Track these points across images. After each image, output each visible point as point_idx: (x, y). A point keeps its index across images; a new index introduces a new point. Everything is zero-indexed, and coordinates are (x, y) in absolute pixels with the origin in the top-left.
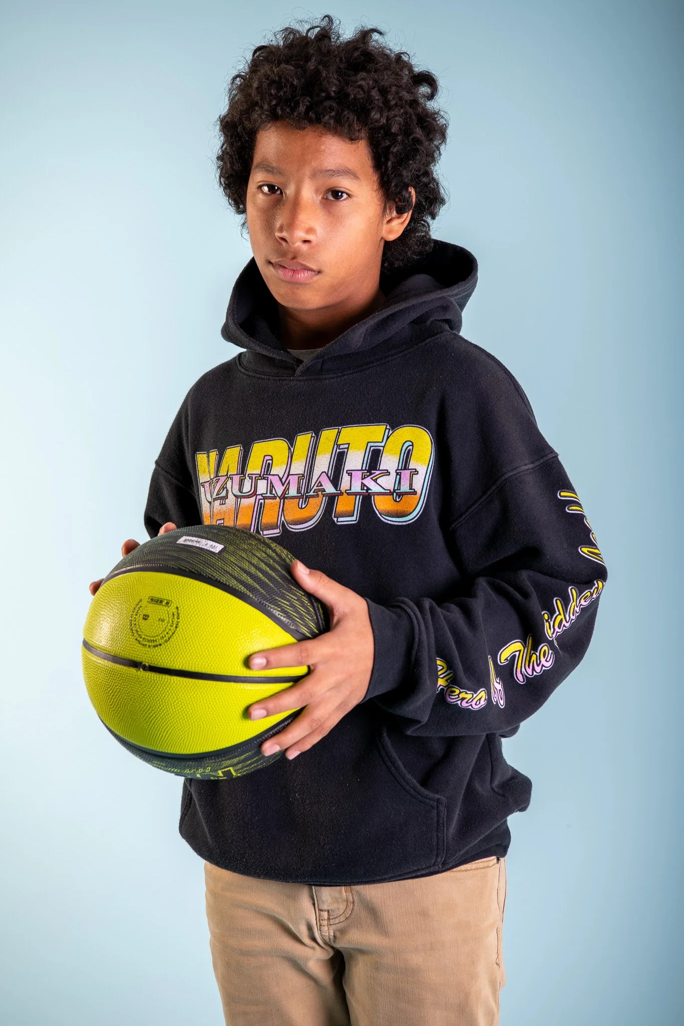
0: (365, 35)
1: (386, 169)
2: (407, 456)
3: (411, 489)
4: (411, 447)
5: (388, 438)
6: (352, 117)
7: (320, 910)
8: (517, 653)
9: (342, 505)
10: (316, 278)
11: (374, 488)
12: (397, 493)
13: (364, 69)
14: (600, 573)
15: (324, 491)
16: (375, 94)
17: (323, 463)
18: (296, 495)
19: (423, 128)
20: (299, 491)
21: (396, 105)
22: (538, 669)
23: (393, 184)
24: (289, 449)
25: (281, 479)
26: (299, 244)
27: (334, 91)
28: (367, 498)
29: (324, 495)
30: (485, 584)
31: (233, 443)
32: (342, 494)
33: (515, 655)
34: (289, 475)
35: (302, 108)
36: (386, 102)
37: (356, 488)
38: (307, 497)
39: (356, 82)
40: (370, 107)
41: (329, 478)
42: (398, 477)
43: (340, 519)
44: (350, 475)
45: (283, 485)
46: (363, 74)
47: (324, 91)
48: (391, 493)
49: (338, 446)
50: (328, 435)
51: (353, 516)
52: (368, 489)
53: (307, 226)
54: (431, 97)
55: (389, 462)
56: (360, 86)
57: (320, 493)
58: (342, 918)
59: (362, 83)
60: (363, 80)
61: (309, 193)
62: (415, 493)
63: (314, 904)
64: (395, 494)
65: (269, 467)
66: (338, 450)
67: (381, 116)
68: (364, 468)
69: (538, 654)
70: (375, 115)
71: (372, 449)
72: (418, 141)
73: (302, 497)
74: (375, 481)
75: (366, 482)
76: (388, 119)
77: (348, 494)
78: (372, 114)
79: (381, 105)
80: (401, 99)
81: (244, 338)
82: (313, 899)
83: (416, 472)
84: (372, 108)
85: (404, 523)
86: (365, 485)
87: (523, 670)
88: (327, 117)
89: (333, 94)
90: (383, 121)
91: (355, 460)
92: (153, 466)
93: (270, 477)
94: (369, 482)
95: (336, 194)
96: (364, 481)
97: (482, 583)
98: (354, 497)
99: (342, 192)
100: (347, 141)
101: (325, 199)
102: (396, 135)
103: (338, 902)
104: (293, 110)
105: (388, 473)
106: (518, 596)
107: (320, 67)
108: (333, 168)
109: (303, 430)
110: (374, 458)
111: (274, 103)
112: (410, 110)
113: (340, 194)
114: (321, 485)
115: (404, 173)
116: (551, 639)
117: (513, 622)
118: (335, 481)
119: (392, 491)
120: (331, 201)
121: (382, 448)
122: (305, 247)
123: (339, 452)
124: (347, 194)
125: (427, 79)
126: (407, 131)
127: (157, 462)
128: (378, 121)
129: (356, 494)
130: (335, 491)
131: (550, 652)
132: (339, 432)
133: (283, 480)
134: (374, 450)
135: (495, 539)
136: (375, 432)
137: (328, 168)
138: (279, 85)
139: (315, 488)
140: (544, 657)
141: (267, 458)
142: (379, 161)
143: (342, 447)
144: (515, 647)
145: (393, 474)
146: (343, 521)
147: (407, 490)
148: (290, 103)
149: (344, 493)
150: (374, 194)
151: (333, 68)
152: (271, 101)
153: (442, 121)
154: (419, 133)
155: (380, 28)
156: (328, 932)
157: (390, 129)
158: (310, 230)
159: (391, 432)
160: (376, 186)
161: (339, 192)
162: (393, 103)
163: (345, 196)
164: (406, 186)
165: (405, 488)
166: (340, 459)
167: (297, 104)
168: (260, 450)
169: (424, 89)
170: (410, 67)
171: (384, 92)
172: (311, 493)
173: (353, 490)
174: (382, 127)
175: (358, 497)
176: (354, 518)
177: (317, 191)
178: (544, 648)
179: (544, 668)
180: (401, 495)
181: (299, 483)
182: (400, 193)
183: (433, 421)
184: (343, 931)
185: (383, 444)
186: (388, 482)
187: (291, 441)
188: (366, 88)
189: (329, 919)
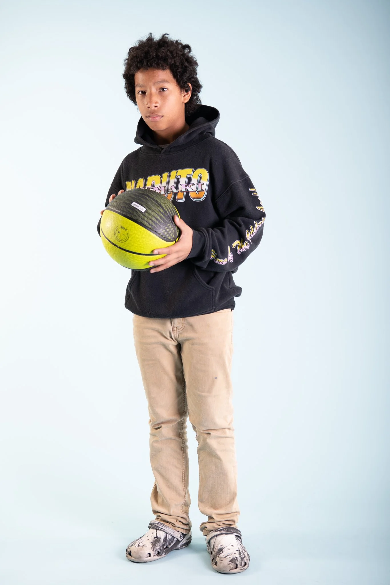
0: (163, 36)
1: (178, 78)
2: (200, 179)
3: (202, 189)
4: (201, 176)
5: (193, 173)
6: (162, 63)
7: (174, 327)
8: (238, 244)
9: (179, 196)
10: (162, 118)
11: (190, 190)
12: (197, 191)
13: (164, 46)
14: (263, 215)
15: (173, 191)
16: (169, 53)
17: (172, 182)
18: (164, 193)
19: (188, 62)
20: (165, 192)
21: (176, 56)
22: (244, 249)
23: (181, 82)
24: (161, 178)
25: (158, 189)
26: (153, 108)
27: (155, 55)
28: (187, 193)
29: (173, 193)
30: (227, 222)
31: (141, 177)
32: (179, 192)
33: (237, 245)
34: (161, 187)
35: (145, 63)
36: (173, 56)
37: (184, 190)
38: (167, 194)
39: (161, 51)
40: (167, 58)
41: (175, 187)
42: (197, 186)
43: (178, 200)
44: (182, 186)
45: (159, 190)
46: (163, 48)
47: (151, 56)
48: (195, 191)
49: (177, 176)
50: (173, 173)
51: (183, 199)
52: (188, 190)
53: (155, 101)
54: (190, 52)
55: (194, 181)
56: (163, 52)
57: (171, 192)
58: (181, 330)
59: (163, 50)
60: (164, 50)
61: (154, 90)
62: (203, 191)
63: (172, 325)
64: (197, 192)
65: (154, 185)
66: (177, 178)
67: (172, 60)
68: (186, 183)
69: (244, 244)
70: (169, 60)
71: (188, 177)
72: (186, 67)
73: (166, 194)
74: (190, 187)
75: (187, 188)
76: (174, 61)
77: (181, 192)
78: (168, 60)
79: (171, 56)
80: (178, 54)
81: (143, 141)
82: (172, 324)
83: (203, 184)
84: (168, 58)
85: (200, 201)
86: (187, 189)
87: (240, 250)
88: (153, 64)
89: (154, 56)
90: (173, 62)
91: (183, 181)
92: (110, 186)
93: (154, 188)
94: (188, 188)
95: (163, 89)
96: (186, 188)
97: (226, 221)
98: (183, 193)
99: (165, 88)
100: (163, 71)
101: (160, 91)
102: (178, 65)
103: (180, 324)
104: (142, 64)
105: (194, 185)
106: (238, 226)
107: (149, 49)
108: (160, 80)
109: (165, 171)
110: (189, 179)
111: (136, 63)
112: (182, 57)
113: (164, 89)
114: (172, 190)
115: (184, 78)
116: (248, 240)
117: (236, 235)
118: (177, 188)
119: (196, 190)
120: (162, 92)
121: (192, 176)
122: (156, 108)
123: (178, 178)
124: (167, 89)
125: (187, 47)
126: (182, 64)
127: (111, 185)
128: (170, 62)
129: (184, 192)
130: (176, 191)
131: (248, 244)
132: (177, 172)
133: (159, 189)
134: (189, 177)
135: (229, 205)
136: (188, 171)
137: (158, 81)
138: (137, 57)
139: (170, 190)
140: (246, 245)
141: (153, 182)
142: (175, 76)
143: (178, 176)
144: (237, 242)
145: (196, 185)
146: (179, 201)
147: (201, 190)
148: (141, 62)
149: (180, 192)
150: (176, 87)
151: (153, 48)
152: (135, 63)
153: (195, 59)
154: (186, 64)
155: (167, 33)
156: (176, 335)
157: (176, 64)
158: (156, 103)
159: (194, 171)
160: (176, 84)
161: (164, 88)
162: (175, 55)
163: (166, 89)
164: (186, 83)
165: (200, 189)
166: (178, 180)
167: (143, 62)
168: (150, 179)
169: (187, 50)
170: (181, 44)
171: (171, 52)
172: (169, 192)
173: (183, 191)
174: (173, 64)
175: (184, 193)
176: (183, 200)
177: (156, 89)
178: (246, 242)
179: (246, 249)
180: (198, 192)
181: (164, 189)
182: (184, 85)
183: (208, 166)
184: (181, 334)
185: (192, 175)
186: (194, 188)
187: (161, 175)
188: (165, 52)
189: (177, 330)
